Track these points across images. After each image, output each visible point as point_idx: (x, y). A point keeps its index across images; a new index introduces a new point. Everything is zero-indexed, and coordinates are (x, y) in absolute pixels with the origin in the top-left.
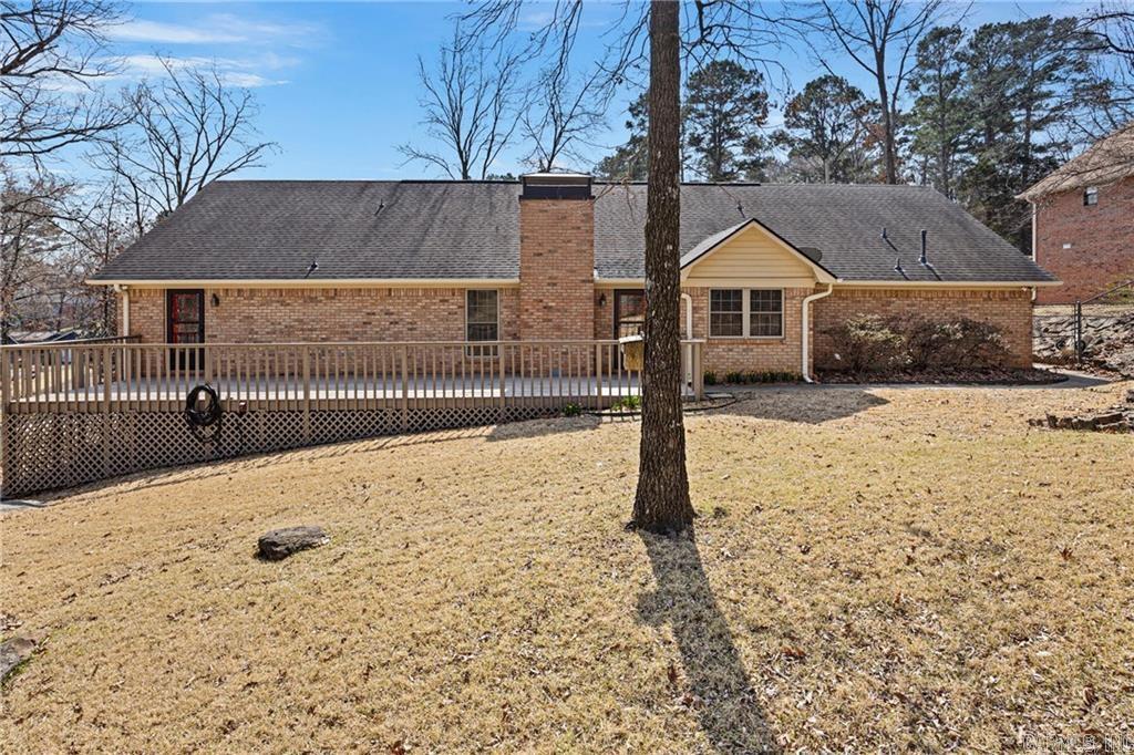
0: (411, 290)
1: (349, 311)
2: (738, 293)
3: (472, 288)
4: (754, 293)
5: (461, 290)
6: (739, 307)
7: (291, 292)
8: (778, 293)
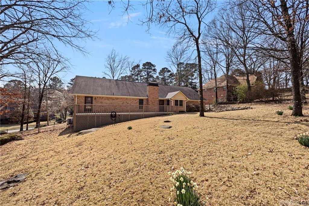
0: (130, 99)
1: (120, 102)
2: (178, 100)
3: (140, 99)
4: (180, 101)
5: (138, 99)
6: (178, 102)
7: (110, 98)
8: (182, 101)
